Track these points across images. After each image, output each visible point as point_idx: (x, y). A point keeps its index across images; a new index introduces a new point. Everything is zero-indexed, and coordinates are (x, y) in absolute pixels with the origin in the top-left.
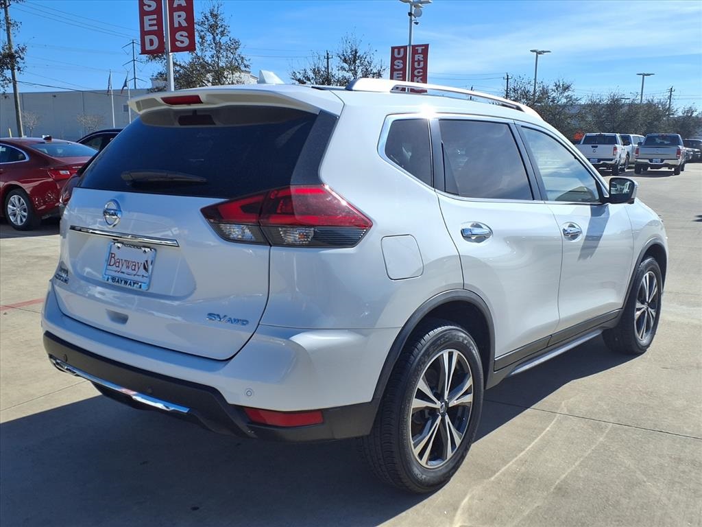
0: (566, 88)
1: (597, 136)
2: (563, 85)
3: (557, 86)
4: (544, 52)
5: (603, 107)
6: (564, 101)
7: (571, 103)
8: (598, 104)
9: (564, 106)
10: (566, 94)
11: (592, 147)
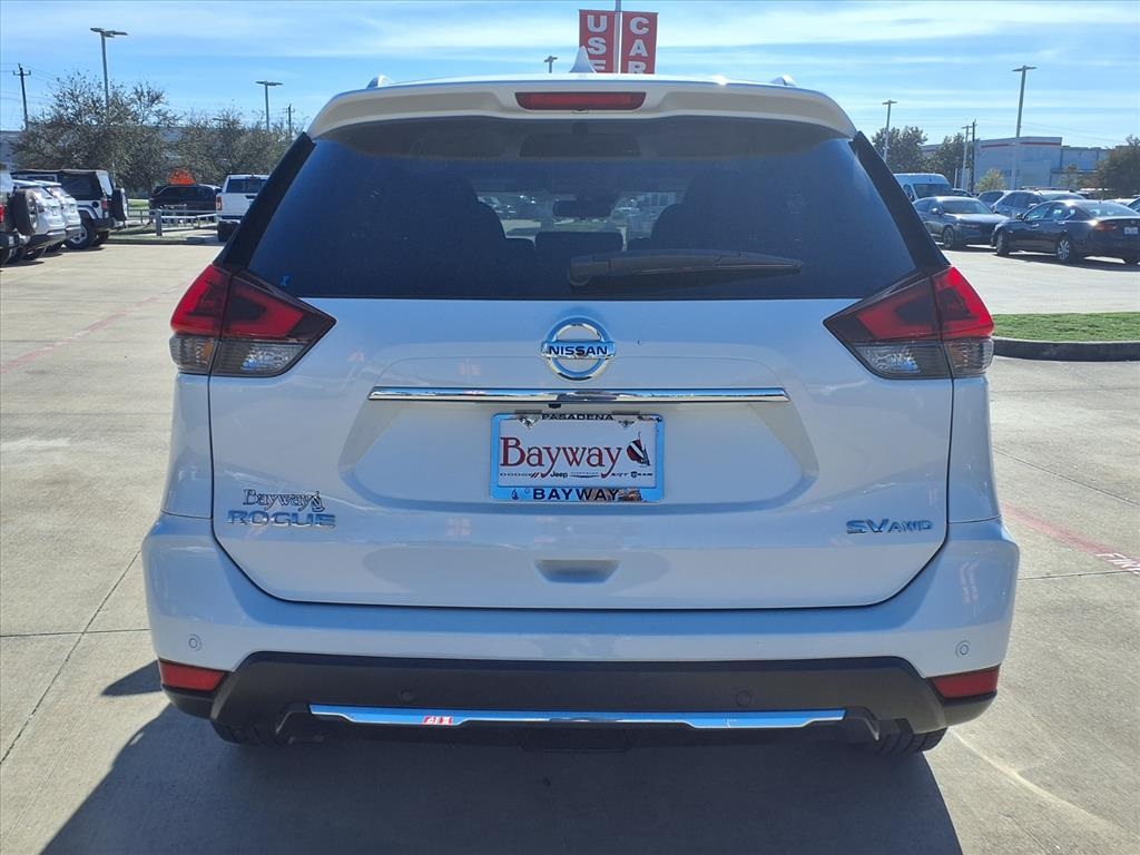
0: (155, 99)
1: (247, 180)
2: (149, 93)
3: (140, 95)
4: (115, 33)
5: (212, 133)
6: (153, 120)
7: (167, 123)
8: (204, 128)
9: (157, 128)
10: (155, 108)
11: (248, 197)
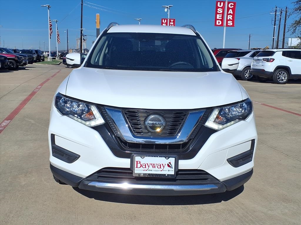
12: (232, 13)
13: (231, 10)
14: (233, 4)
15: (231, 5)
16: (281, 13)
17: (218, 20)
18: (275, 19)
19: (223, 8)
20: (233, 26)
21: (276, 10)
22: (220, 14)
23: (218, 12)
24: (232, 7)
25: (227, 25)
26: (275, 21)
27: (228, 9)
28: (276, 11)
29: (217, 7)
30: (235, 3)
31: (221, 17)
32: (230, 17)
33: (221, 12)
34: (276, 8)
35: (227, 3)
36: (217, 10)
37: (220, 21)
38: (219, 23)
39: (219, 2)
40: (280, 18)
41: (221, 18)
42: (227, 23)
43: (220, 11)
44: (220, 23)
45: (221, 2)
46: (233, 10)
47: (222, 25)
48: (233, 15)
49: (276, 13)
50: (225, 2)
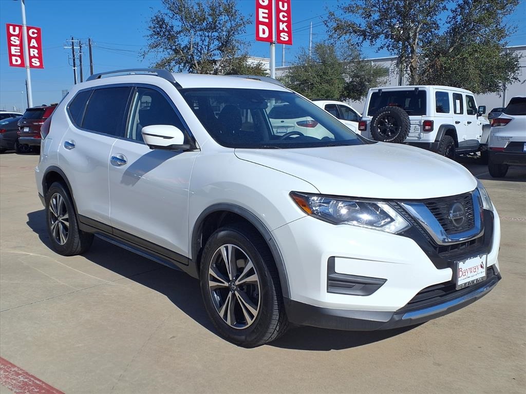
12: (36, 46)
13: (33, 41)
14: (36, 31)
15: (33, 33)
16: (81, 47)
17: (15, 55)
18: (74, 56)
19: (20, 36)
20: (41, 66)
21: (73, 43)
22: (16, 46)
23: (12, 43)
24: (36, 35)
25: (31, 66)
26: (74, 60)
27: (30, 39)
28: (73, 45)
29: (10, 35)
30: (39, 30)
31: (19, 51)
32: (34, 52)
33: (18, 43)
34: (72, 39)
35: (25, 29)
36: (9, 40)
37: (18, 58)
38: (16, 61)
39: (11, 25)
40: (80, 55)
41: (19, 54)
42: (31, 62)
43: (15, 40)
44: (19, 62)
45: (14, 27)
46: (38, 40)
47: (22, 64)
48: (39, 49)
49: (73, 47)
50: (21, 26)
